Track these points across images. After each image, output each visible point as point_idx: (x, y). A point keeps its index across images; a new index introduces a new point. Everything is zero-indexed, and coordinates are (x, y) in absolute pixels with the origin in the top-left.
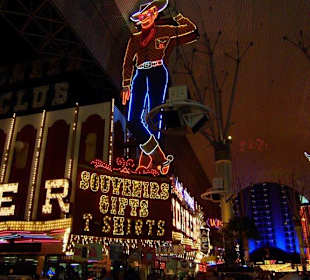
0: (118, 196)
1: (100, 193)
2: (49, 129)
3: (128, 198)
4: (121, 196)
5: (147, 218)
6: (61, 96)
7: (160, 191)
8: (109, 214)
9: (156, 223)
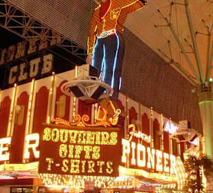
0: (74, 145)
1: (60, 143)
2: (37, 94)
3: (83, 145)
4: (77, 144)
5: (98, 160)
6: (47, 66)
7: (110, 139)
8: (67, 158)
9: (106, 163)
